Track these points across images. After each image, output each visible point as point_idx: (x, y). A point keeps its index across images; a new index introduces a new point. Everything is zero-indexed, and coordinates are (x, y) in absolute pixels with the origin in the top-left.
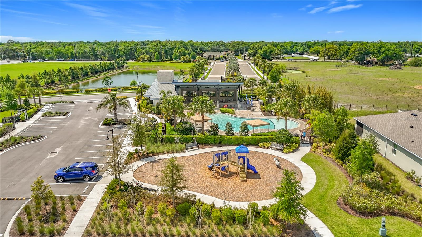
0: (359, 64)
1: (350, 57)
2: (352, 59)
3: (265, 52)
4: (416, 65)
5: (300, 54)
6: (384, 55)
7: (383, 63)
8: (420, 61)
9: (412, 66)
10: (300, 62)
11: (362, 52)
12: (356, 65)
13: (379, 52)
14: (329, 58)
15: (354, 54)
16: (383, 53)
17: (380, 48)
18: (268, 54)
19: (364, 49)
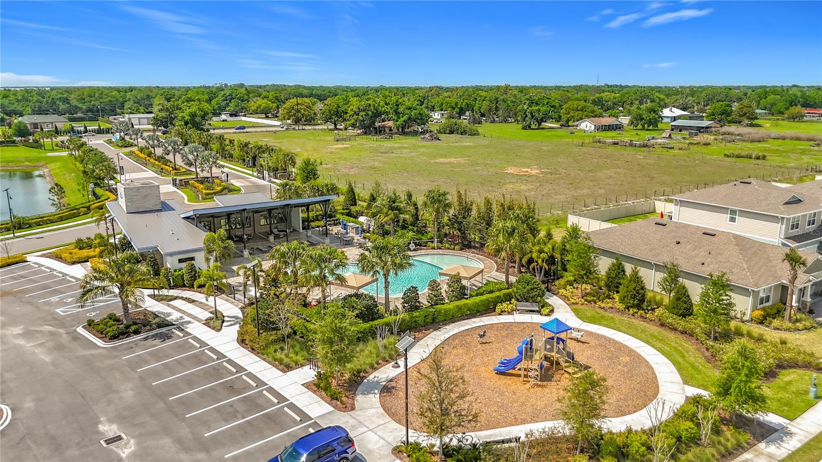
0: (365, 133)
1: (351, 122)
2: (353, 126)
3: (193, 115)
4: (452, 132)
5: (231, 115)
6: (405, 118)
7: (403, 131)
8: (456, 124)
9: (445, 133)
10: (256, 132)
11: (370, 113)
12: (359, 135)
13: (397, 113)
14: (297, 121)
15: (355, 117)
16: (404, 114)
17: (397, 105)
18: (198, 119)
19: (372, 108)
